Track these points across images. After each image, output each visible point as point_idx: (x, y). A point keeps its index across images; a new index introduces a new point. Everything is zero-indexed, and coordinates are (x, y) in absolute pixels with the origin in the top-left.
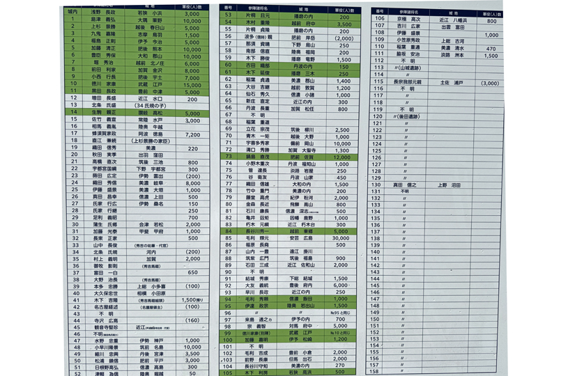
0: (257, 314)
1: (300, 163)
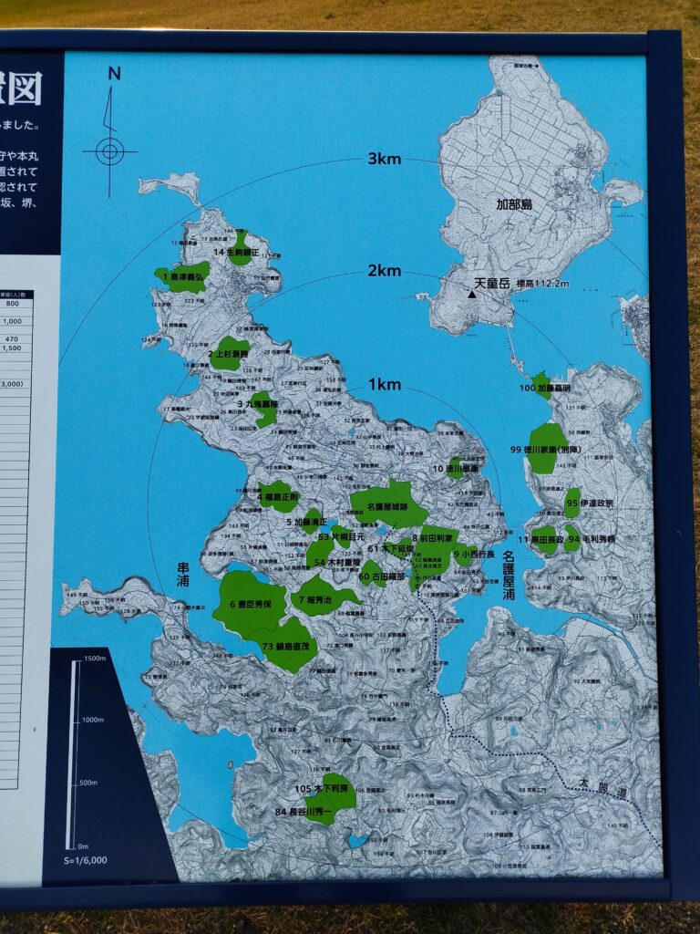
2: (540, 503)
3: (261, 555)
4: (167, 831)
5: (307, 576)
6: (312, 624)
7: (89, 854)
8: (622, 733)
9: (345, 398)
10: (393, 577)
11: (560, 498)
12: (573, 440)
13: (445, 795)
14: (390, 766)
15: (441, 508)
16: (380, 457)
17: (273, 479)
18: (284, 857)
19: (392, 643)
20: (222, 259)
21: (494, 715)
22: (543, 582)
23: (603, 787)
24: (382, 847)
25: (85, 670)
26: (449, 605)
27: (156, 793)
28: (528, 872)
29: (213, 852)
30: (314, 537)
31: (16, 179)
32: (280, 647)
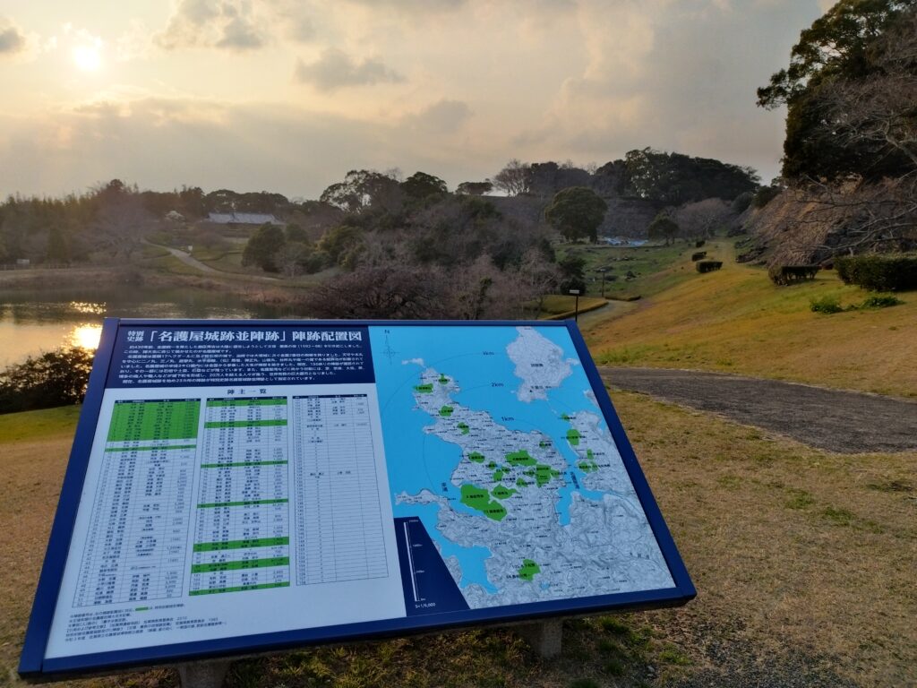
0: (219, 553)
1: (251, 467)
2: (578, 455)
3: (475, 478)
4: (460, 589)
5: (496, 485)
6: (502, 502)
7: (427, 602)
8: (639, 534)
9: (494, 424)
10: (530, 483)
11: (585, 453)
12: (583, 434)
13: (577, 564)
14: (550, 554)
15: (541, 458)
16: (512, 442)
17: (473, 452)
18: (515, 596)
19: (536, 507)
20: (437, 383)
21: (586, 531)
22: (588, 482)
23: (639, 555)
24: (556, 588)
25: (410, 526)
26: (555, 492)
27: (452, 573)
28: (621, 591)
29: (483, 596)
30: (494, 471)
31: (355, 361)
32: (491, 511)
